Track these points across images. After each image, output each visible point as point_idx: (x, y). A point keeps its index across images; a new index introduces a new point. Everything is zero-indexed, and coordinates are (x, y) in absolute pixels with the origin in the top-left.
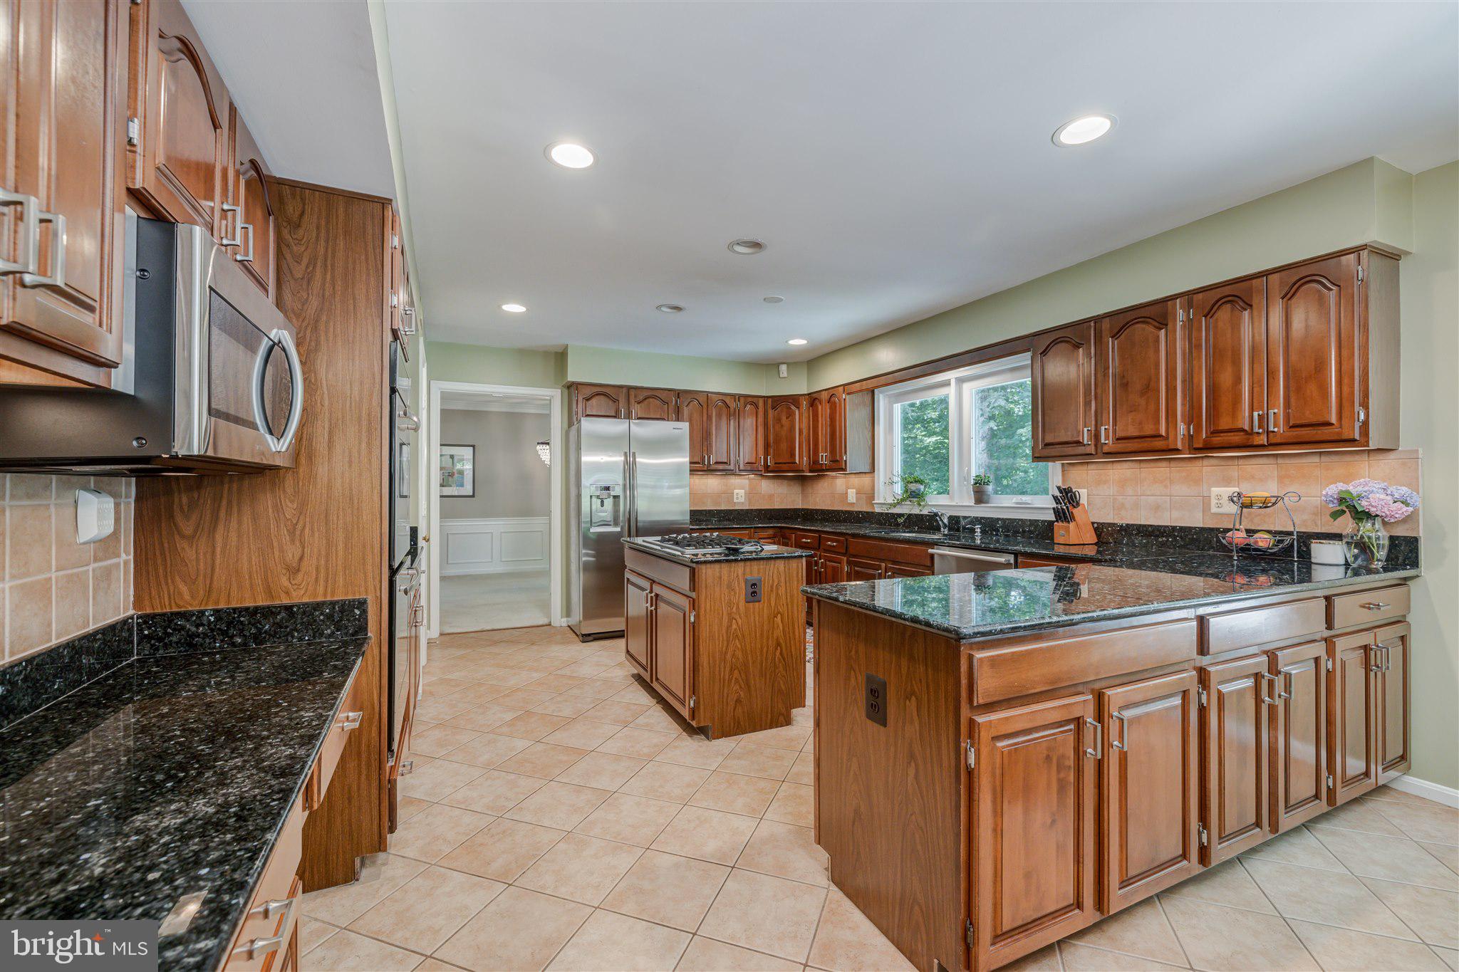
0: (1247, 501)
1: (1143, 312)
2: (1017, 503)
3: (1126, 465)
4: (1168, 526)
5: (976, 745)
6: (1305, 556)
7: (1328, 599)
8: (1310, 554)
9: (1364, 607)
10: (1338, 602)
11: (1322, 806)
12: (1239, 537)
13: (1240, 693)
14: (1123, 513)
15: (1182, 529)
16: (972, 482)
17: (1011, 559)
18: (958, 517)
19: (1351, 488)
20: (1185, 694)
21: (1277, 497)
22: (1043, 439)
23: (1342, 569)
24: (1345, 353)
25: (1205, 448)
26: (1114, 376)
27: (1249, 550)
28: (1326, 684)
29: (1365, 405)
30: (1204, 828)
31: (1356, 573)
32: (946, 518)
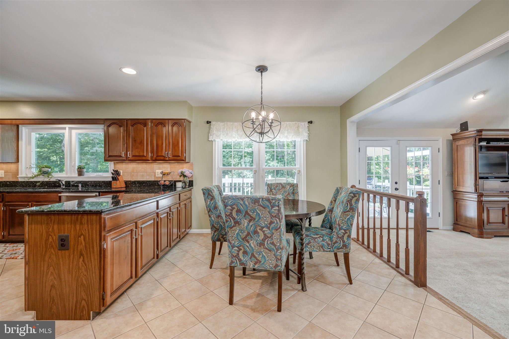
0: (164, 173)
1: (140, 121)
2: (96, 175)
3: (134, 164)
4: (145, 181)
5: (106, 242)
6: (175, 185)
7: (179, 194)
8: (176, 185)
9: (185, 195)
10: (181, 194)
11: (178, 239)
12: (162, 182)
13: (164, 217)
14: (133, 177)
15: (149, 181)
16: (77, 168)
17: (97, 194)
18: (69, 181)
19: (183, 170)
20: (154, 219)
21: (170, 172)
22: (108, 154)
23: (181, 188)
24: (182, 141)
25: (155, 160)
26: (132, 137)
27: (164, 185)
28: (179, 212)
29: (185, 153)
30: (158, 250)
31: (184, 188)
32: (64, 182)
